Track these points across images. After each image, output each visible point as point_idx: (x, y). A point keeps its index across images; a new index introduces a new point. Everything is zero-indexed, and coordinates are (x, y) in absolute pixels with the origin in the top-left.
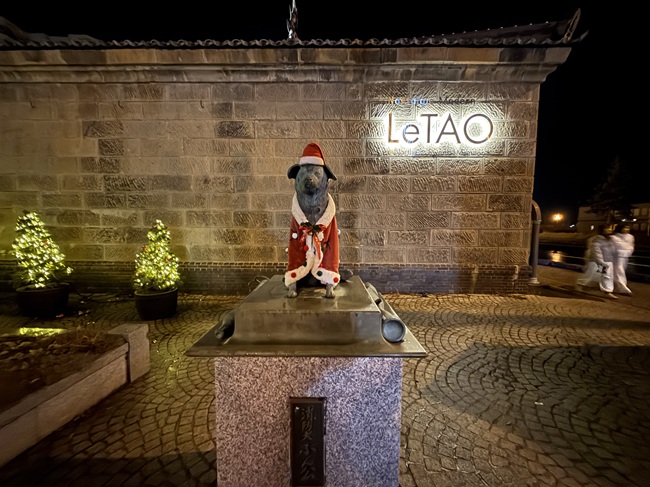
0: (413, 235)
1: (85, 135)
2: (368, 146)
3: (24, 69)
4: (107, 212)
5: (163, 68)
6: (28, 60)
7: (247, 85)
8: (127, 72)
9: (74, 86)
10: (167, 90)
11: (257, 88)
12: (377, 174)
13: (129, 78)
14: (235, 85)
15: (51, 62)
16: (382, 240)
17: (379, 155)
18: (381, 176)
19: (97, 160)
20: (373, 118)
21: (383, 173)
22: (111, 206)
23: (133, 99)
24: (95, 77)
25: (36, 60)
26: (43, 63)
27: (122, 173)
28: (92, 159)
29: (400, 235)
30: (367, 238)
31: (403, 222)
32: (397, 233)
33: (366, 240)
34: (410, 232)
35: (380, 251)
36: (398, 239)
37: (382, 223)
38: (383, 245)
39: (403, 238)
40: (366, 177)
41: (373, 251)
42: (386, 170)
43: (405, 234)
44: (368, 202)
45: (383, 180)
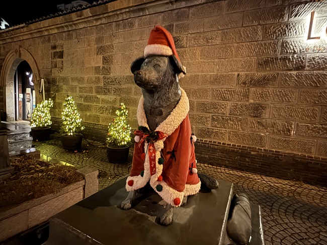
1: (97, 54)
2: (285, 45)
3: (76, 22)
4: (103, 97)
5: (135, 8)
6: (78, 17)
7: (185, 9)
8: (118, 15)
9: (95, 27)
10: (137, 22)
11: (191, 11)
12: (291, 70)
13: (118, 18)
14: (176, 11)
15: (86, 16)
16: (289, 131)
17: (295, 53)
18: (295, 73)
19: (101, 68)
20: (293, 19)
21: (297, 69)
22: (105, 94)
23: (120, 31)
24: (104, 21)
25: (80, 17)
26: (83, 17)
27: (111, 74)
28: (99, 67)
29: (311, 128)
30: (273, 127)
31: (316, 116)
32: (308, 126)
33: (272, 129)
34: (324, 126)
35: (286, 140)
36: (307, 131)
37: (291, 116)
38: (290, 135)
39: (314, 131)
40: (278, 73)
41: (279, 140)
42: (302, 66)
43: (317, 127)
44: (278, 96)
45: (296, 76)
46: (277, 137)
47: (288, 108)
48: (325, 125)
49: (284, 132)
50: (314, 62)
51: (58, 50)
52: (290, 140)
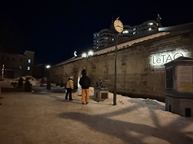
1: (105, 67)
3: (99, 58)
4: (106, 80)
8: (110, 56)
9: (104, 60)
11: (128, 55)
14: (124, 55)
17: (152, 67)
20: (150, 58)
21: (153, 71)
23: (111, 60)
24: (106, 58)
27: (109, 73)
28: (105, 71)
49: (152, 89)
50: (156, 69)
51: (94, 66)
52: (154, 91)
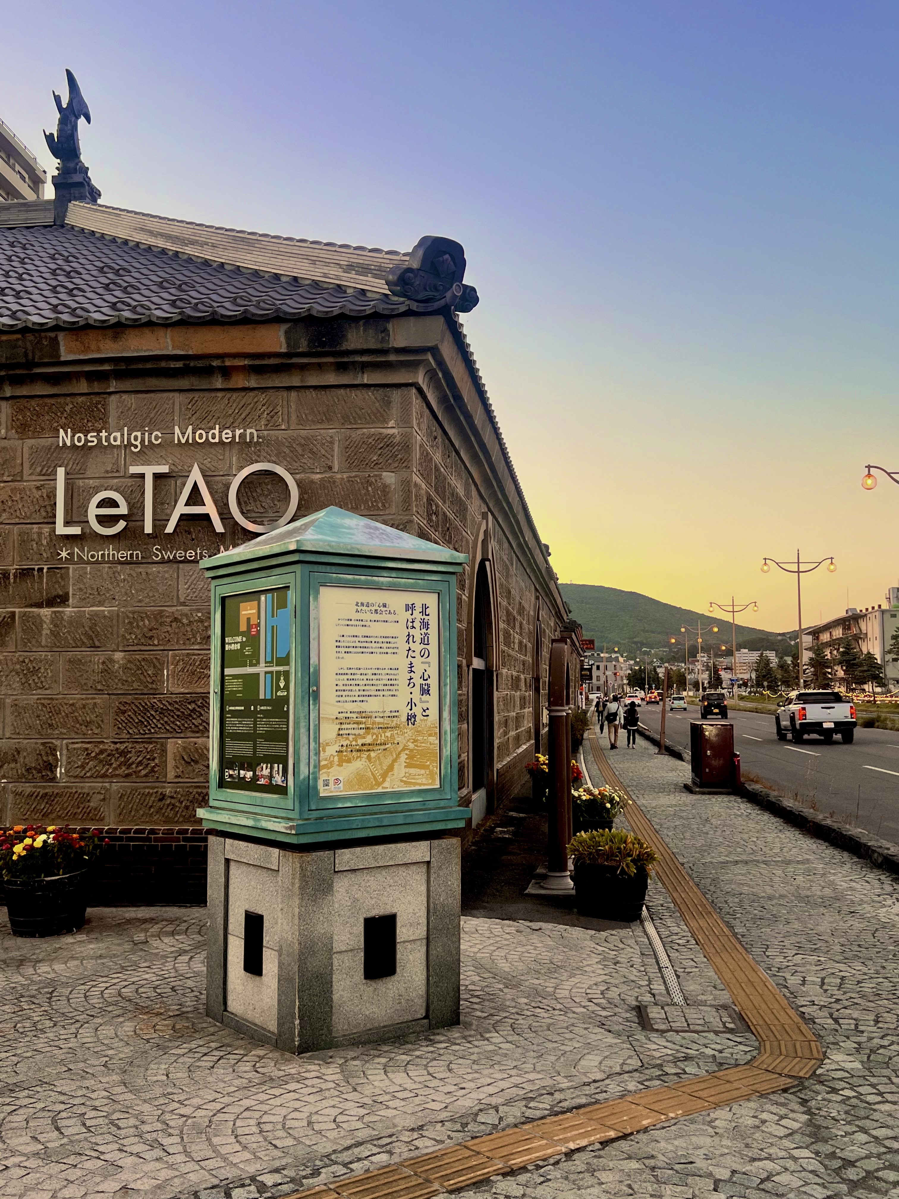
0: (123, 753)
12: (40, 605)
16: (51, 767)
18: (46, 612)
21: (50, 603)
29: (93, 755)
30: (16, 761)
31: (102, 721)
32: (87, 749)
33: (13, 765)
34: (118, 746)
35: (46, 794)
36: (88, 763)
37: (51, 725)
38: (55, 777)
39: (101, 761)
40: (13, 613)
41: (31, 795)
42: (59, 596)
43: (106, 750)
44: (17, 673)
45: (52, 622)
46: (28, 788)
47: (43, 705)
48: (121, 743)
49: (39, 771)
50: (82, 586)
52: (56, 791)
